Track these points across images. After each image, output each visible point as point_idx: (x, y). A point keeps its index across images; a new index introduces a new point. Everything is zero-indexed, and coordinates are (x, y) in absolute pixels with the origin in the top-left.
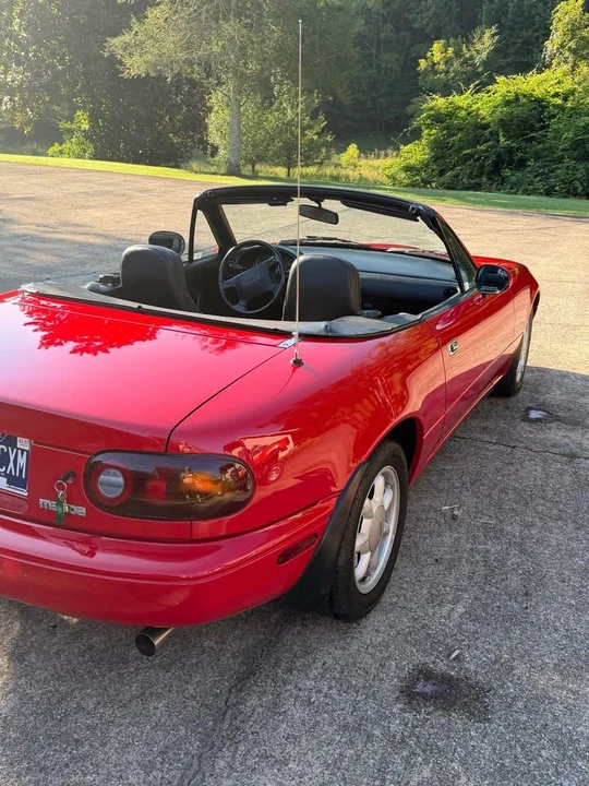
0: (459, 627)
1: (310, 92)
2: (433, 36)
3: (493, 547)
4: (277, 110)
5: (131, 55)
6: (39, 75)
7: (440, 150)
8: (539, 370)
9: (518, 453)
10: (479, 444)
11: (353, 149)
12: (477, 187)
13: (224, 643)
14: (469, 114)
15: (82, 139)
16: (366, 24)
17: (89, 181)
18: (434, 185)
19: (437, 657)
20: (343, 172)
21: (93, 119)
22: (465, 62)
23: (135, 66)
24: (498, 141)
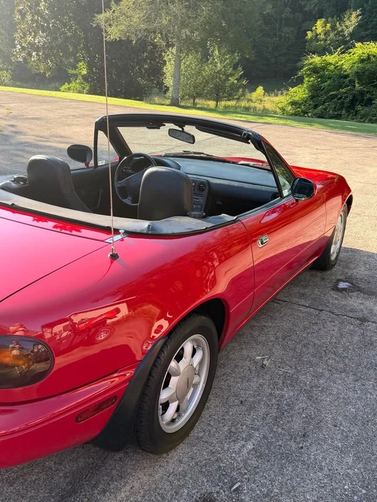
0: (245, 462)
1: (233, 52)
2: (317, 16)
3: (288, 393)
4: (211, 64)
5: (110, 25)
6: (55, 39)
7: (315, 92)
8: (353, 250)
9: (323, 315)
10: (295, 306)
11: (260, 90)
12: (338, 117)
13: (61, 464)
14: (336, 68)
15: (82, 81)
16: (273, 8)
17: (78, 108)
18: (310, 115)
19: (222, 488)
20: (252, 105)
21: (90, 67)
22: (338, 33)
23: (114, 33)
24: (354, 86)
